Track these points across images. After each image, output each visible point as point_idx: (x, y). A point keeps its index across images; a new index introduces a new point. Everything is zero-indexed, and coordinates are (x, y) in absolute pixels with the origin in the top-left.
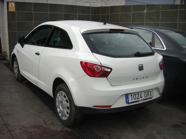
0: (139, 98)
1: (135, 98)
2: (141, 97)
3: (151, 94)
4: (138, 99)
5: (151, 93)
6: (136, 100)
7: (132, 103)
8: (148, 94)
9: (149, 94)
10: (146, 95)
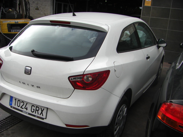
0: (23, 108)
1: (19, 105)
2: (26, 108)
3: (42, 113)
4: (21, 107)
5: (42, 111)
6: (19, 108)
7: (14, 108)
8: (36, 110)
9: (40, 112)
10: (34, 109)
